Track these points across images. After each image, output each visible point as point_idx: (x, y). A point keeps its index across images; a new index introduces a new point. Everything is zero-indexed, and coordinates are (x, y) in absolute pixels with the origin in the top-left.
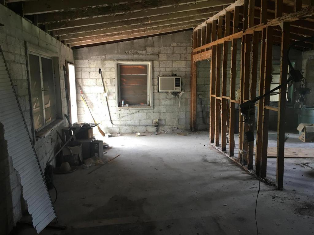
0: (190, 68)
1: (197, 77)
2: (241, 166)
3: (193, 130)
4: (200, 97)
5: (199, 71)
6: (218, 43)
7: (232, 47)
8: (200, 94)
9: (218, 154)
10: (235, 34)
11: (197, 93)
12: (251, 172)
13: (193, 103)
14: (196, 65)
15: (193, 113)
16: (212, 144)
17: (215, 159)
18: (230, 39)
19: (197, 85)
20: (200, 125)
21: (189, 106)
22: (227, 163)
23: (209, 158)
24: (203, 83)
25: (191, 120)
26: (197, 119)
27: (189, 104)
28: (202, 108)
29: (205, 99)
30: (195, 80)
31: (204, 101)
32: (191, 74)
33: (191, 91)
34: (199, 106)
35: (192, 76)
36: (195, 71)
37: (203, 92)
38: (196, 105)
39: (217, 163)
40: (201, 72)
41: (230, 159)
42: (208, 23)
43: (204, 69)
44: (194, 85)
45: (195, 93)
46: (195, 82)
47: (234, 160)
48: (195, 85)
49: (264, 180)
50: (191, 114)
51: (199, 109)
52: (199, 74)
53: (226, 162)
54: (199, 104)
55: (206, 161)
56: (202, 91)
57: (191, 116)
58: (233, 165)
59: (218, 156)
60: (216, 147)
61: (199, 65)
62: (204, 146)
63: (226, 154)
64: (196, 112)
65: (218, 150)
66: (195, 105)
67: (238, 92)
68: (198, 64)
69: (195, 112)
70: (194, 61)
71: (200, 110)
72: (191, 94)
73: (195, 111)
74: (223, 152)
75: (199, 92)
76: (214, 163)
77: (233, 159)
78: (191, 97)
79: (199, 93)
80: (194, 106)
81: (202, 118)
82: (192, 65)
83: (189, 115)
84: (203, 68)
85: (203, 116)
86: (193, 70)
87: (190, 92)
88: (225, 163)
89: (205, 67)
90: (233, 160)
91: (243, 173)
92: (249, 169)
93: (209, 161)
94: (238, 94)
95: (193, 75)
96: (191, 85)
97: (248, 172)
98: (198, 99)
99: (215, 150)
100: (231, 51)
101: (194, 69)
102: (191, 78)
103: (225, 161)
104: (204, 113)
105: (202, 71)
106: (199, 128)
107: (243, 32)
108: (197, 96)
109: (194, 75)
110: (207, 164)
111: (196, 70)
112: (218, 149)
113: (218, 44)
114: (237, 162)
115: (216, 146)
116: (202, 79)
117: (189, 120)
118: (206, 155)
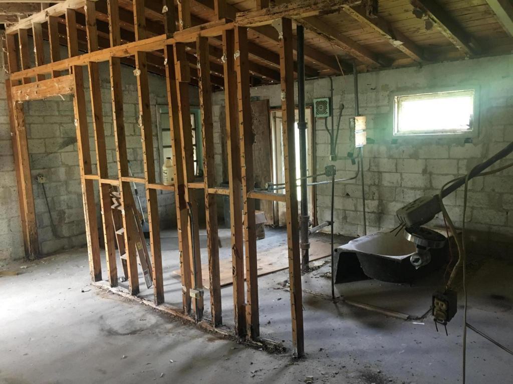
0: (7, 116)
1: (28, 136)
2: (194, 323)
3: (32, 256)
4: (40, 181)
5: (30, 124)
6: (93, 60)
7: (137, 69)
8: (41, 175)
9: (126, 305)
10: (143, 42)
11: (32, 171)
12: (223, 332)
13: (24, 197)
14: (22, 110)
15: (26, 219)
16: (99, 283)
17: (131, 322)
18: (129, 51)
19: (29, 154)
20: (48, 242)
21: (15, 206)
22: (162, 324)
23: (115, 323)
24: (42, 150)
25: (25, 236)
26: (38, 230)
27: (14, 199)
28: (48, 204)
29: (54, 184)
30: (24, 143)
31: (50, 188)
32: (12, 129)
33: (17, 169)
34: (40, 202)
35: (15, 134)
36: (21, 123)
37: (44, 170)
38: (34, 199)
39: (141, 330)
40: (35, 126)
41: (161, 311)
42: (51, 14)
43: (41, 119)
44: (22, 156)
45: (28, 172)
46: (25, 148)
47: (170, 312)
48: (26, 156)
49: (259, 344)
50: (23, 221)
51: (41, 207)
52: (30, 129)
53: (158, 321)
54: (39, 196)
55: (111, 333)
56: (44, 168)
57: (24, 227)
58: (177, 326)
59: (130, 310)
60: (114, 290)
61: (29, 110)
62: (83, 291)
63: (145, 302)
64: (35, 215)
65: (119, 295)
66: (32, 199)
67: (167, 167)
68: (25, 107)
69: (33, 216)
70: (17, 102)
71: (43, 211)
72: (18, 176)
73: (31, 213)
74: (135, 298)
75: (36, 169)
76: (133, 333)
77: (166, 311)
78: (19, 182)
79: (35, 172)
80: (28, 203)
81: (50, 228)
82: (11, 111)
83: (16, 224)
84: (39, 116)
85: (52, 221)
86: (16, 122)
87: (15, 172)
88: (156, 326)
89: (44, 114)
90: (167, 313)
91: (210, 340)
92: (216, 327)
93: (120, 331)
94: (168, 172)
95: (17, 133)
96: (14, 155)
97: (217, 332)
98: (35, 187)
99: (113, 296)
100: (136, 77)
101: (17, 119)
102: (13, 140)
103: (152, 319)
104: (54, 215)
105: (37, 124)
106: (46, 248)
107: (167, 38)
108: (34, 178)
109: (20, 131)
110: (120, 341)
111: (23, 121)
112: (120, 293)
113: (92, 63)
114: (181, 316)
115: (112, 287)
116: (40, 141)
117: (19, 237)
118: (101, 317)
